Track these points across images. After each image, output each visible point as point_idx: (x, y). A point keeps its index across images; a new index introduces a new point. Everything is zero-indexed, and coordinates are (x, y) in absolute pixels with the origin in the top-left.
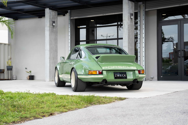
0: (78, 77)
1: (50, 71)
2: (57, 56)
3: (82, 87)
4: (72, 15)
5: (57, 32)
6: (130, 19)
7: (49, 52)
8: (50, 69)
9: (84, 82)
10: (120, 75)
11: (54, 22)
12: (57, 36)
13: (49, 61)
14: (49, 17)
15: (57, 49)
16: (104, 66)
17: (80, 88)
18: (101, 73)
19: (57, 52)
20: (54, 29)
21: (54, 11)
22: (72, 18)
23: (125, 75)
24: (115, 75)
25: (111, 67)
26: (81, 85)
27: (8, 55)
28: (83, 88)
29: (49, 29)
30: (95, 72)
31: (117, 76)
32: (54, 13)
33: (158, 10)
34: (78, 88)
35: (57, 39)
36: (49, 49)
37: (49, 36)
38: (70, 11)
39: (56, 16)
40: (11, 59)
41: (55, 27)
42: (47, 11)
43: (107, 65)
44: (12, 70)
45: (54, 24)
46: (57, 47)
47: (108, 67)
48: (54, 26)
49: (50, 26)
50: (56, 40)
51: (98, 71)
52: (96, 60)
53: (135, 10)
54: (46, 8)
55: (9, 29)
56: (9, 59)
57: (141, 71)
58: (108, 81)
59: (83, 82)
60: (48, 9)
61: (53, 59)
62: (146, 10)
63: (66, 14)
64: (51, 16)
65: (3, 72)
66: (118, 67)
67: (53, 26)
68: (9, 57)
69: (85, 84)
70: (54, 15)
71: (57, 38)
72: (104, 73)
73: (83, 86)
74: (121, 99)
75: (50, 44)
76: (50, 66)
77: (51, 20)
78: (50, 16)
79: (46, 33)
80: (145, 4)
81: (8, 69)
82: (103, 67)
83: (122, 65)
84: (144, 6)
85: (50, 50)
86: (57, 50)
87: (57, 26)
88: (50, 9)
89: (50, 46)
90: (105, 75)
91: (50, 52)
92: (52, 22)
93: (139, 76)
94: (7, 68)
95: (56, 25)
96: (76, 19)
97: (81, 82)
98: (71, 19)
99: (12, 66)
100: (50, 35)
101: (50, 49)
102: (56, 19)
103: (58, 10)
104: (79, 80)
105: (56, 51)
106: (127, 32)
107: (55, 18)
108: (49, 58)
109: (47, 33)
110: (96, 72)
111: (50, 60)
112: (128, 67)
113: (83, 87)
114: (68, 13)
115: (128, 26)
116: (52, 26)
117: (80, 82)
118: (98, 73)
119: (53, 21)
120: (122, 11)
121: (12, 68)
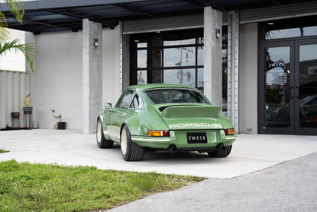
0: (132, 139)
1: (90, 118)
2: (102, 93)
3: (138, 154)
4: (124, 29)
5: (102, 56)
6: (215, 38)
7: (88, 87)
8: (90, 115)
9: (142, 147)
10: (196, 138)
11: (96, 40)
12: (101, 62)
13: (88, 102)
14: (89, 33)
15: (102, 82)
16: (172, 123)
17: (135, 156)
18: (167, 134)
19: (102, 88)
20: (97, 51)
21: (97, 23)
22: (124, 33)
23: (204, 138)
24: (188, 138)
25: (183, 125)
26: (136, 151)
27: (26, 90)
28: (139, 156)
29: (89, 52)
30: (158, 132)
31: (191, 138)
32: (96, 26)
33: (259, 23)
34: (131, 156)
35: (101, 67)
36: (88, 84)
37: (88, 62)
38: (121, 22)
39: (100, 31)
40: (29, 95)
41: (98, 48)
42: (86, 22)
43: (176, 122)
44: (31, 114)
45: (96, 44)
46: (101, 79)
47: (178, 125)
48: (97, 46)
49: (91, 47)
50: (99, 68)
51: (162, 132)
52: (160, 113)
53: (223, 23)
54: (85, 18)
55: (27, 58)
56: (26, 97)
57: (229, 130)
58: (177, 147)
59: (140, 147)
60: (88, 19)
61: (96, 99)
62: (241, 23)
63: (116, 26)
64: (92, 30)
65: (18, 117)
66: (193, 125)
67: (95, 46)
68: (27, 93)
69: (142, 151)
70: (96, 29)
71: (101, 65)
72: (172, 134)
73: (140, 152)
74: (197, 180)
75: (90, 76)
76: (90, 110)
77: (93, 38)
78: (90, 31)
79: (83, 57)
80: (239, 13)
81: (25, 113)
82: (170, 125)
83: (200, 122)
84: (238, 16)
85: (90, 85)
86: (102, 84)
87: (101, 47)
88: (90, 20)
89: (90, 79)
90: (173, 138)
91: (90, 87)
92: (93, 41)
93: (227, 138)
94: (24, 110)
95: (100, 44)
96: (130, 35)
97: (137, 146)
98: (123, 35)
99: (32, 107)
100: (90, 61)
101: (90, 83)
102: (100, 35)
103: (102, 21)
104: (133, 144)
105: (100, 86)
106: (210, 60)
107: (98, 34)
108: (88, 97)
109: (86, 58)
110: (160, 133)
111: (90, 101)
112: (209, 125)
113: (140, 154)
114: (119, 24)
115: (212, 49)
116: (93, 47)
117: (135, 147)
118: (162, 135)
119: (95, 38)
120: (202, 23)
121: (32, 110)
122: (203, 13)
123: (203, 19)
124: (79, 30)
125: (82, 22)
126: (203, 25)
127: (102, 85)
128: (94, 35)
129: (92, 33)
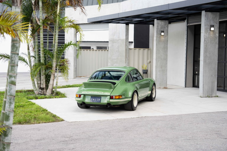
1: (156, 79)
2: (167, 64)
5: (167, 41)
6: (209, 31)
7: (155, 61)
8: (156, 77)
11: (162, 32)
12: (167, 44)
15: (167, 57)
16: (85, 90)
20: (163, 38)
23: (99, 100)
27: (148, 60)
29: (157, 39)
31: (92, 99)
32: (163, 23)
39: (166, 26)
40: (150, 62)
44: (147, 74)
46: (166, 55)
48: (163, 35)
49: (158, 36)
50: (166, 49)
56: (148, 63)
57: (114, 96)
64: (159, 26)
71: (167, 46)
75: (156, 53)
76: (156, 74)
87: (167, 35)
88: (157, 19)
89: (156, 55)
91: (157, 60)
92: (160, 32)
94: (143, 71)
98: (187, 26)
99: (147, 70)
100: (157, 45)
101: (156, 58)
102: (167, 28)
105: (166, 59)
108: (155, 66)
111: (156, 69)
112: (102, 93)
115: (205, 39)
118: (78, 96)
121: (147, 71)
124: (171, 23)
127: (167, 59)
128: (161, 29)
129: (160, 27)
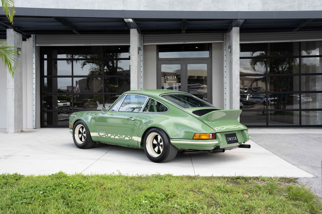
0: (171, 141)
1: (15, 119)
2: (22, 96)
4: (37, 42)
5: (22, 64)
6: (138, 54)
8: (15, 116)
10: (231, 139)
12: (22, 69)
13: (14, 105)
14: (13, 42)
15: (22, 86)
19: (22, 92)
20: (19, 59)
21: (19, 34)
23: (236, 138)
24: (227, 139)
25: (223, 128)
30: (207, 136)
31: (229, 139)
32: (18, 36)
35: (22, 73)
36: (13, 88)
38: (34, 35)
39: (21, 42)
41: (20, 56)
42: (10, 32)
43: (219, 125)
45: (19, 52)
46: (22, 84)
47: (220, 127)
48: (19, 54)
51: (211, 135)
54: (9, 28)
60: (12, 30)
61: (19, 102)
62: (144, 44)
63: (28, 38)
70: (18, 39)
71: (22, 71)
72: (219, 136)
75: (15, 80)
76: (15, 112)
77: (16, 47)
78: (15, 41)
80: (143, 37)
84: (142, 39)
85: (15, 89)
86: (22, 88)
87: (22, 55)
88: (15, 30)
89: (15, 83)
91: (15, 91)
92: (17, 50)
95: (21, 53)
98: (36, 46)
101: (15, 87)
102: (21, 45)
103: (23, 33)
105: (21, 90)
107: (20, 44)
108: (13, 100)
110: (209, 136)
111: (15, 103)
112: (237, 126)
114: (31, 37)
116: (17, 55)
118: (211, 137)
119: (18, 47)
120: (129, 42)
122: (129, 34)
123: (130, 39)
125: (5, 31)
126: (130, 43)
128: (17, 44)
